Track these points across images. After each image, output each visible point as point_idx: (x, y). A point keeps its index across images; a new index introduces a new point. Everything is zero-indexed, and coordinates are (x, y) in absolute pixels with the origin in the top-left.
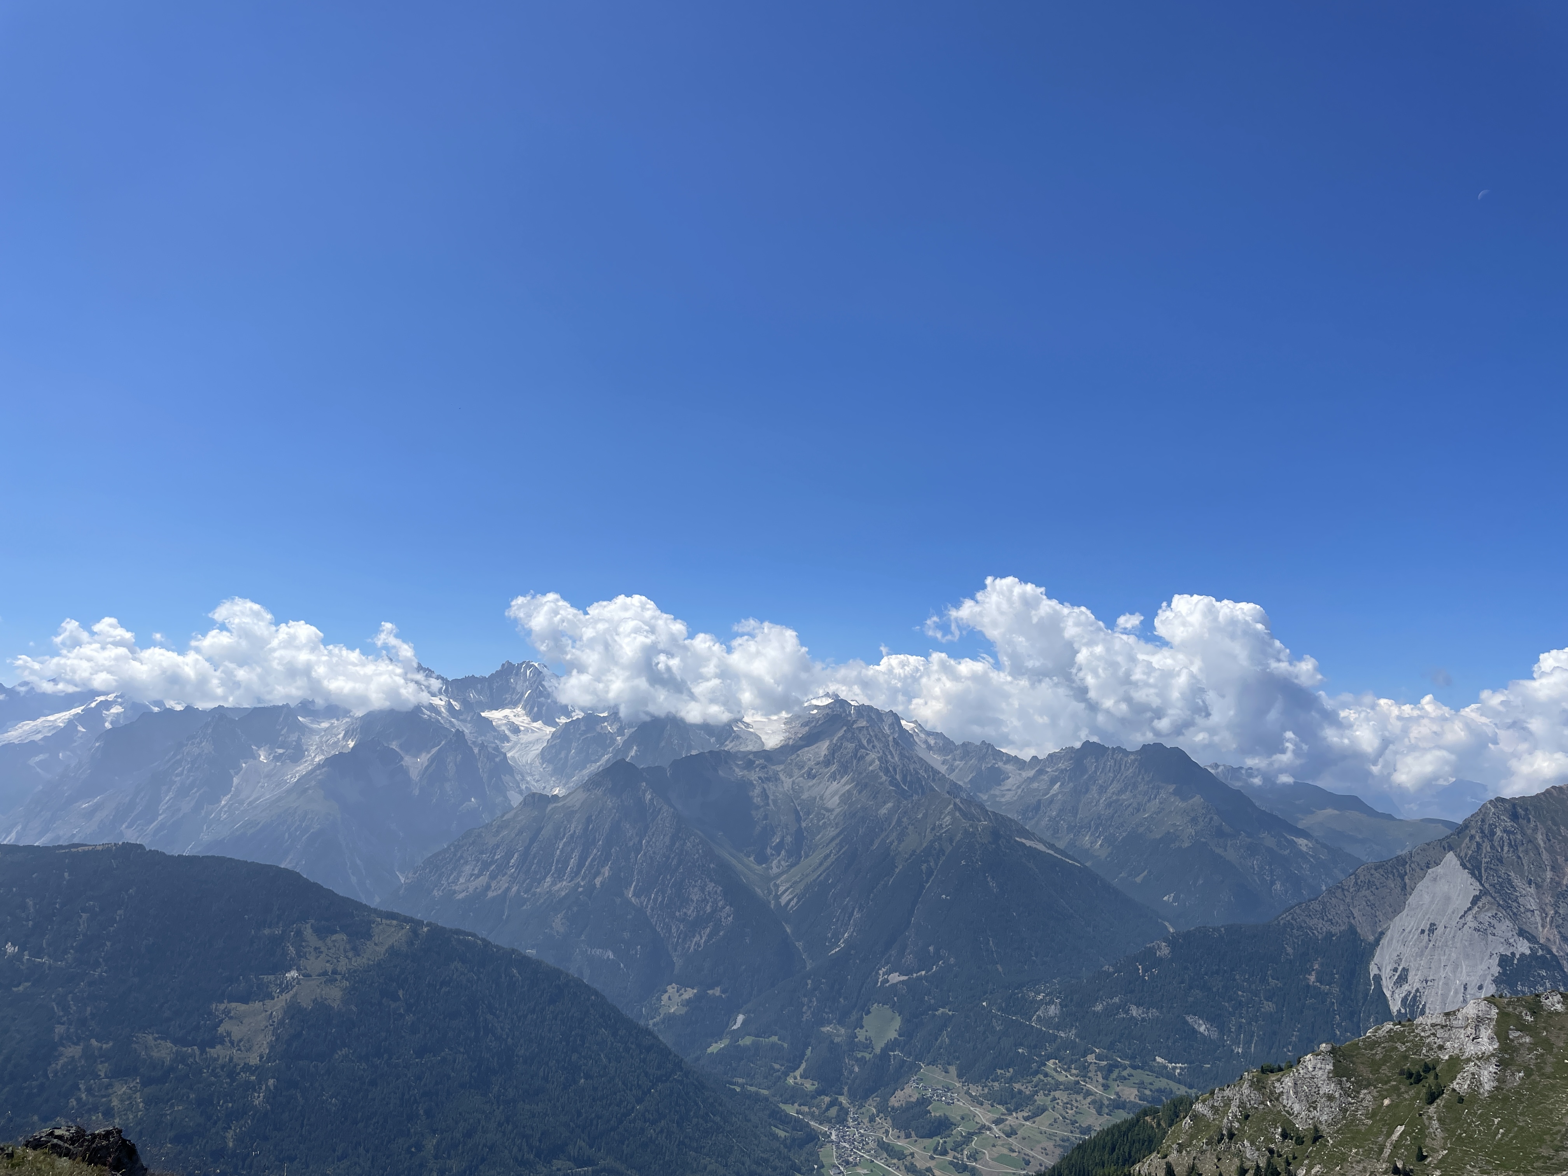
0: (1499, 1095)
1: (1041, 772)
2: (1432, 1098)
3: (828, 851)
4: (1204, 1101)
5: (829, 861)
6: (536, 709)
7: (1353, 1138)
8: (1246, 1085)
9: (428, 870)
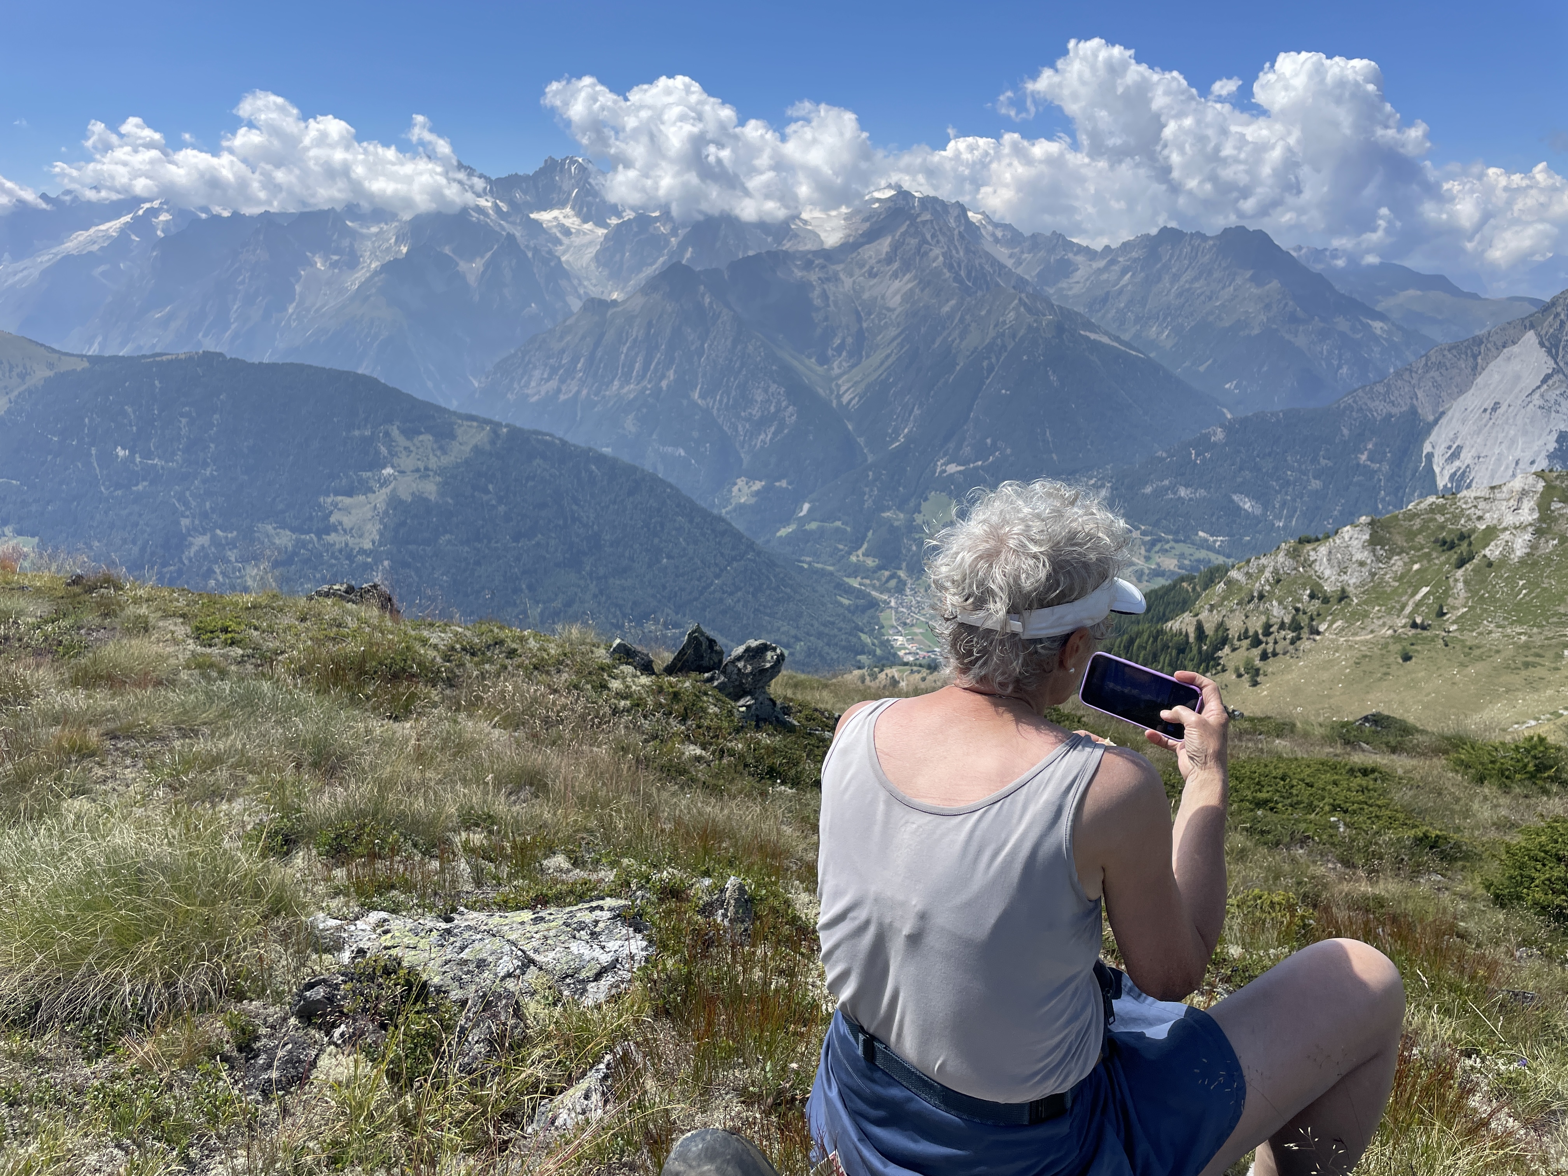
0: (1530, 562)
1: (1113, 262)
2: (1461, 563)
3: (889, 351)
4: (1239, 569)
5: (890, 361)
6: (585, 209)
7: (1377, 598)
8: (1282, 554)
9: (499, 374)
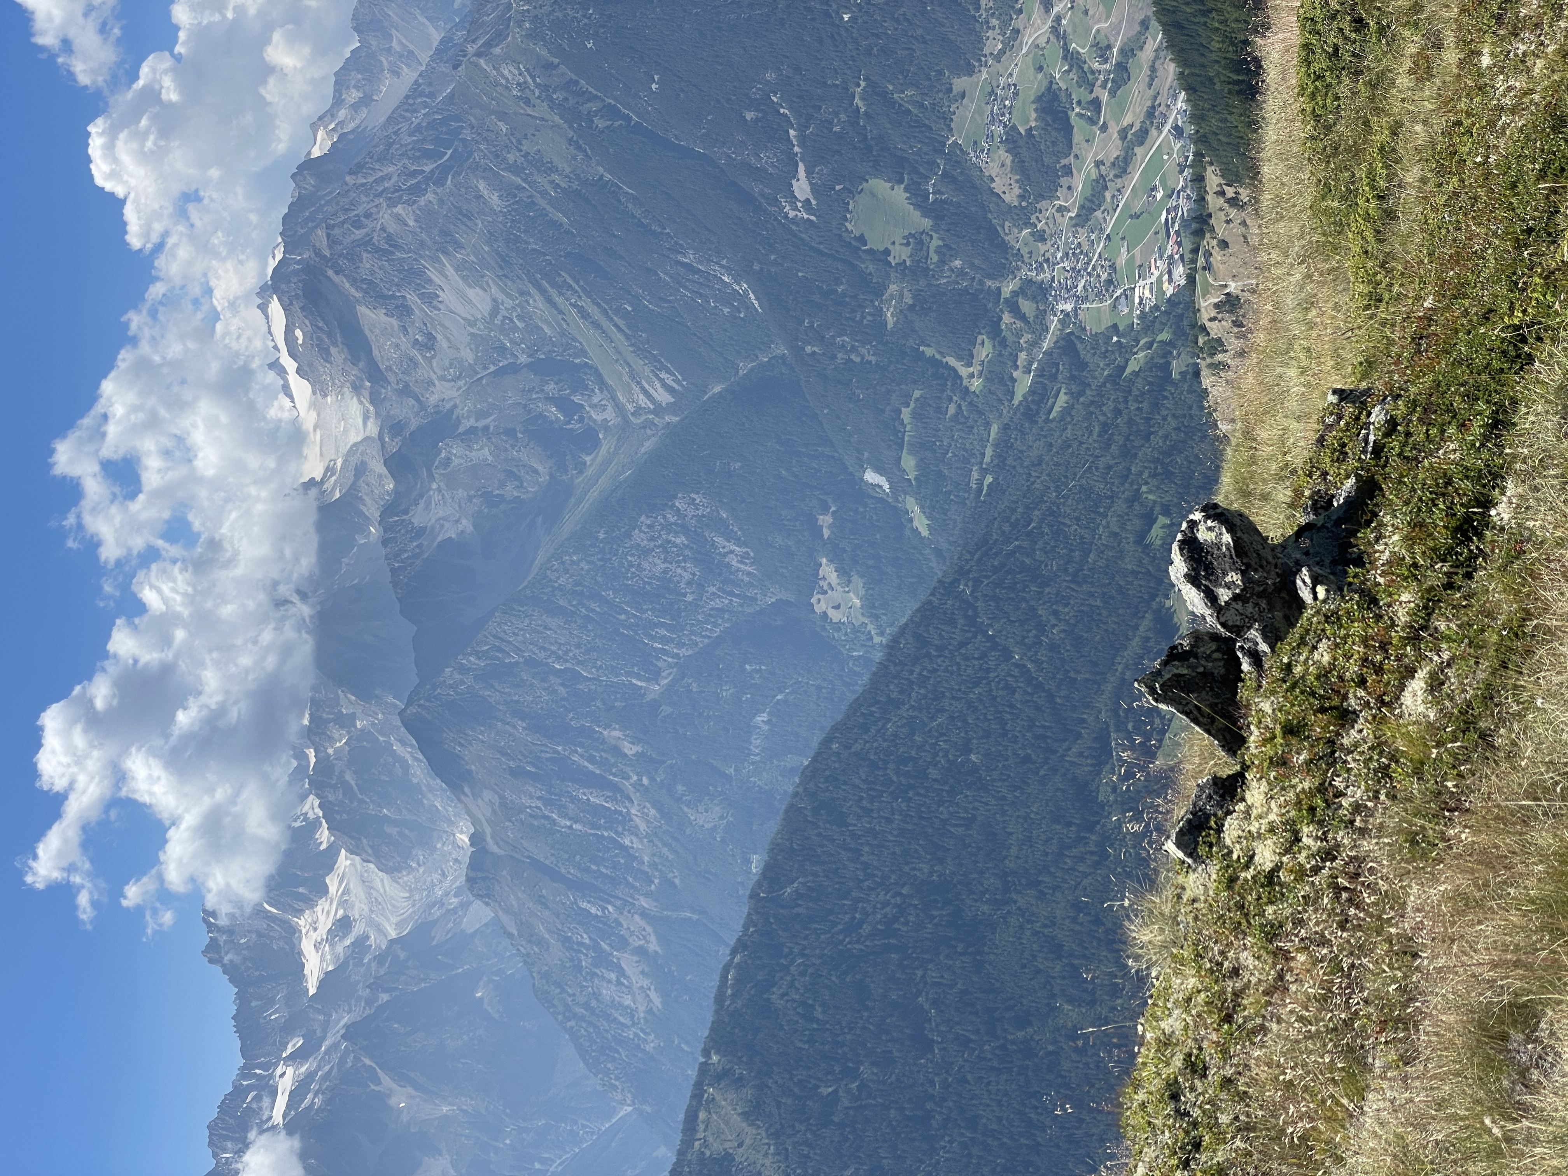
3: (574, 311)
5: (592, 309)
6: (301, 890)
9: (609, 1065)
